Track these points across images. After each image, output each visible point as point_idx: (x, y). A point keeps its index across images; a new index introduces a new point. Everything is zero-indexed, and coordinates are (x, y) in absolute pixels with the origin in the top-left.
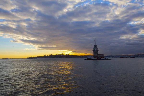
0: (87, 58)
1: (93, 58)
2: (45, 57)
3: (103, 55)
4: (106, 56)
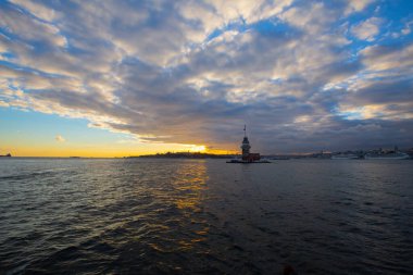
0: (231, 159)
1: (240, 160)
2: (158, 156)
3: (259, 154)
4: (263, 157)
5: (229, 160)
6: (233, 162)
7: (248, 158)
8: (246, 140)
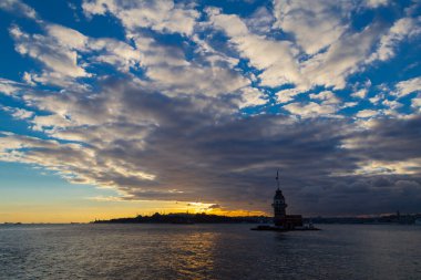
0: (257, 224)
1: (272, 225)
2: (140, 220)
3: (300, 216)
4: (307, 220)
5: (254, 226)
6: (260, 229)
7: (284, 222)
8: (279, 194)
